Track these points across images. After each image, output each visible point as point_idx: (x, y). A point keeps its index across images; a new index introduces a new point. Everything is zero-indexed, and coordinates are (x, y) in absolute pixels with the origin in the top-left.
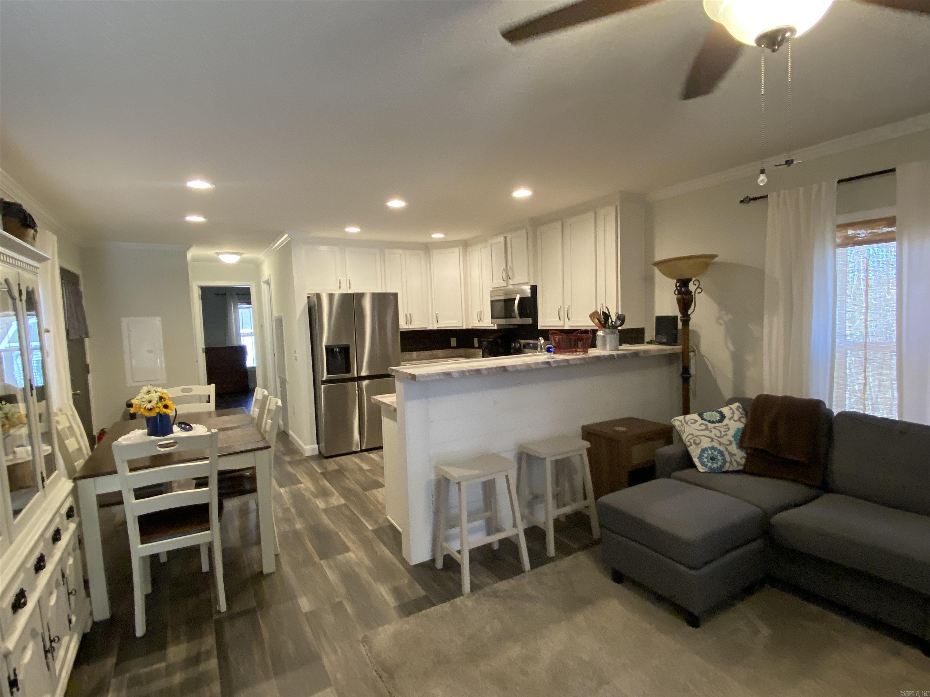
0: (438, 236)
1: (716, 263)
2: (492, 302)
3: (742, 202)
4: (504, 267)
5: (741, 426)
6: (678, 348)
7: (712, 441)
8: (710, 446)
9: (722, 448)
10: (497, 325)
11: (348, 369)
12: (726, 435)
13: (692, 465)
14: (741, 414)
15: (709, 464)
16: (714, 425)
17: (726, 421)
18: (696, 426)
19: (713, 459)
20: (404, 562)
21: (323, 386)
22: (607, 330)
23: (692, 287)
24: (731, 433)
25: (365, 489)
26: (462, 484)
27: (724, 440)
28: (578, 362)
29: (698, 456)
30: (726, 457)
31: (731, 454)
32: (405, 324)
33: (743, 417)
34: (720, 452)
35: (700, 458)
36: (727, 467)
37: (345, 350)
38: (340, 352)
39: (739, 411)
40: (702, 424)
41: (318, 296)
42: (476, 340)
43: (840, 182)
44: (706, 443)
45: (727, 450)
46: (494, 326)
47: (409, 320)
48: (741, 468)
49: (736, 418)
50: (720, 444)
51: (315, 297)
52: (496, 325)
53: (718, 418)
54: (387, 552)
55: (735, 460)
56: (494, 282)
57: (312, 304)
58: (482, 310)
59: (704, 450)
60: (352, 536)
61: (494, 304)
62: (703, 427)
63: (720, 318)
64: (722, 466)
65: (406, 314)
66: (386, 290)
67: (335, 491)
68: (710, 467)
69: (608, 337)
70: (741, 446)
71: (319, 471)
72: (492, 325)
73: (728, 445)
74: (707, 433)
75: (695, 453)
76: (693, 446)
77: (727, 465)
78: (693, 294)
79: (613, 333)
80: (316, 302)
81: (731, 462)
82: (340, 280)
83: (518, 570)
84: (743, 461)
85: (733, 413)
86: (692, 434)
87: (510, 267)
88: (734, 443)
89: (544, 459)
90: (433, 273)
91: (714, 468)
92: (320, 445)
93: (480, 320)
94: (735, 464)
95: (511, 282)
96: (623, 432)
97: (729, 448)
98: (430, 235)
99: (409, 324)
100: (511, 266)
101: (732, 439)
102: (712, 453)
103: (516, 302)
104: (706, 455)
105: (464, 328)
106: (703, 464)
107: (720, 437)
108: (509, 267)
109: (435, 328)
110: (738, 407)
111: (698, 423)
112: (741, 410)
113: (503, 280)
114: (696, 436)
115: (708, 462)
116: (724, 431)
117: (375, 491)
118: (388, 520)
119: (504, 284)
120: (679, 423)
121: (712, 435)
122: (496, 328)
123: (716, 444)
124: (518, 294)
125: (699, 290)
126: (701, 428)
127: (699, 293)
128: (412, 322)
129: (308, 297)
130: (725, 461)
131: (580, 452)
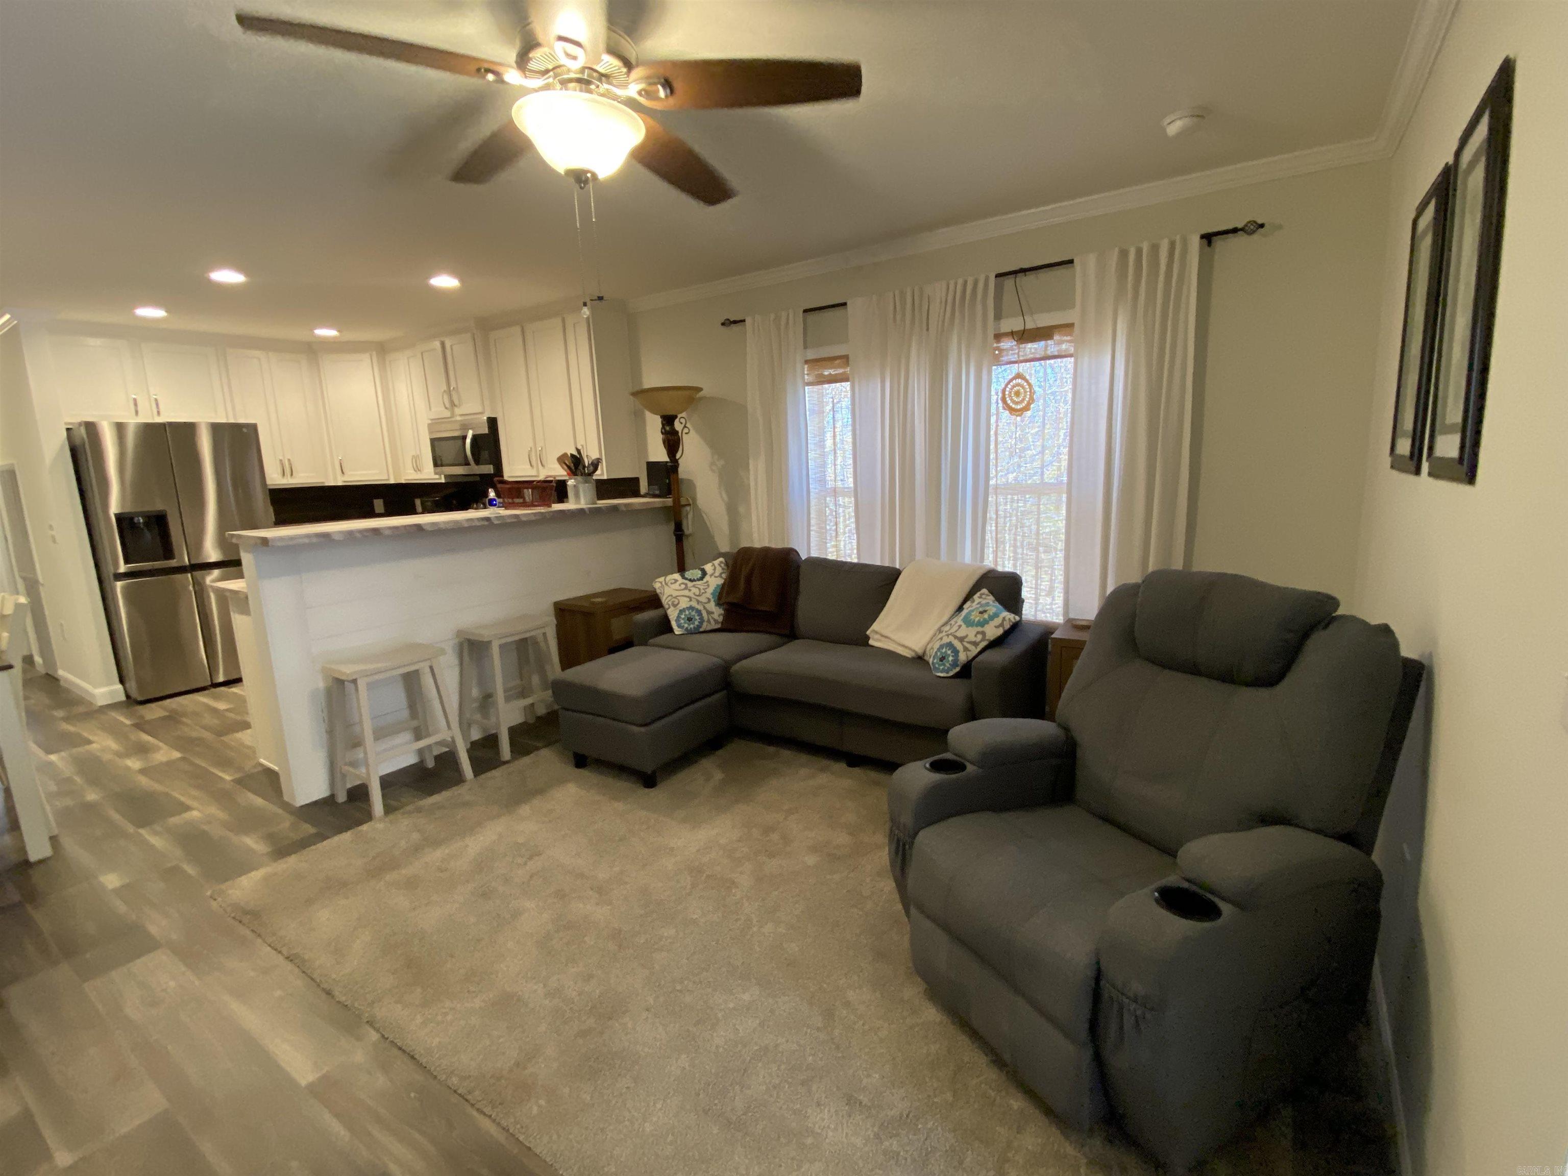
0: (326, 332)
1: (701, 399)
2: (433, 441)
3: (723, 324)
4: (445, 388)
5: (720, 581)
6: (669, 501)
7: (691, 600)
8: (688, 606)
9: (700, 607)
10: (446, 477)
11: (168, 552)
12: (706, 592)
13: (671, 630)
14: (723, 569)
15: (686, 625)
16: (694, 583)
17: (707, 578)
18: (676, 586)
19: (690, 619)
20: (287, 807)
21: (119, 584)
22: (579, 478)
23: (678, 426)
24: (711, 590)
25: (220, 733)
26: (359, 682)
27: (703, 599)
28: (534, 518)
29: (676, 618)
30: (703, 615)
31: (709, 613)
32: (280, 476)
33: (723, 573)
34: (699, 612)
35: (678, 620)
36: (705, 626)
37: (159, 521)
38: (147, 524)
39: (721, 566)
40: (683, 583)
41: (91, 428)
42: (418, 502)
43: (805, 311)
44: (684, 603)
45: (705, 608)
46: (440, 478)
47: (287, 469)
48: (719, 626)
49: (717, 574)
50: (698, 602)
51: (83, 430)
52: (443, 476)
53: (700, 576)
54: (259, 801)
55: (713, 618)
56: (433, 410)
57: (78, 442)
58: (418, 453)
59: (681, 611)
60: (195, 793)
61: (436, 443)
62: (683, 586)
63: (713, 464)
64: (699, 626)
65: (281, 460)
66: (235, 416)
67: (161, 744)
68: (687, 628)
69: (581, 488)
70: (719, 604)
71: (128, 722)
72: (437, 477)
73: (707, 603)
74: (686, 593)
75: (673, 614)
76: (672, 608)
77: (705, 624)
78: (680, 434)
79: (586, 482)
80: (85, 436)
81: (709, 621)
82: (135, 400)
83: (459, 779)
84: (721, 619)
85: (715, 569)
86: (672, 596)
87: (454, 388)
88: (712, 600)
89: (490, 642)
90: (327, 394)
91: (691, 628)
92: (127, 685)
93: (418, 469)
94: (712, 621)
95: (458, 411)
96: (602, 603)
97: (707, 606)
98: (312, 330)
99: (289, 476)
100: (455, 386)
101: (711, 597)
102: (690, 613)
103: (468, 441)
104: (683, 616)
105: (392, 481)
106: (679, 626)
107: (699, 596)
108: (452, 388)
109: (340, 484)
110: (721, 562)
111: (678, 583)
112: (723, 565)
113: (446, 408)
114: (675, 597)
115: (685, 623)
116: (704, 589)
117: (239, 735)
118: (261, 765)
119: (447, 414)
120: (660, 585)
121: (691, 594)
122: (443, 481)
123: (694, 604)
124: (470, 429)
125: (686, 430)
126: (679, 588)
127: (686, 433)
128: (294, 474)
129: (68, 430)
130: (702, 621)
131: (543, 630)
